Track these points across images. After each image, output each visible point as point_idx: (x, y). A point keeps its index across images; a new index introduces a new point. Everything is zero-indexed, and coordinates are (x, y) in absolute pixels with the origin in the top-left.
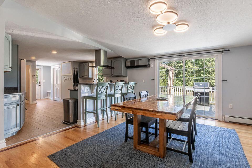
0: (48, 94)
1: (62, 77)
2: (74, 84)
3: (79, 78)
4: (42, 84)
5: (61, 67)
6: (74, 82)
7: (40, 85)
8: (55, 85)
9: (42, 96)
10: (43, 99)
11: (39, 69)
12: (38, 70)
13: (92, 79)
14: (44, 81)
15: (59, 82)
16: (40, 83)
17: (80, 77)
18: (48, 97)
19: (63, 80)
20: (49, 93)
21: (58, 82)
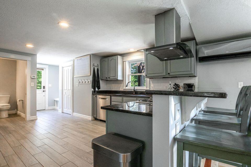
0: (55, 103)
1: (74, 79)
2: (93, 90)
3: (100, 81)
4: (47, 89)
5: (74, 64)
6: (94, 87)
7: (44, 91)
8: (64, 92)
9: (47, 105)
10: (48, 110)
11: (43, 69)
12: (42, 71)
13: (122, 81)
14: (50, 85)
15: (70, 87)
16: (44, 87)
17: (102, 80)
18: (55, 107)
19: (76, 84)
20: (57, 101)
21: (68, 87)
